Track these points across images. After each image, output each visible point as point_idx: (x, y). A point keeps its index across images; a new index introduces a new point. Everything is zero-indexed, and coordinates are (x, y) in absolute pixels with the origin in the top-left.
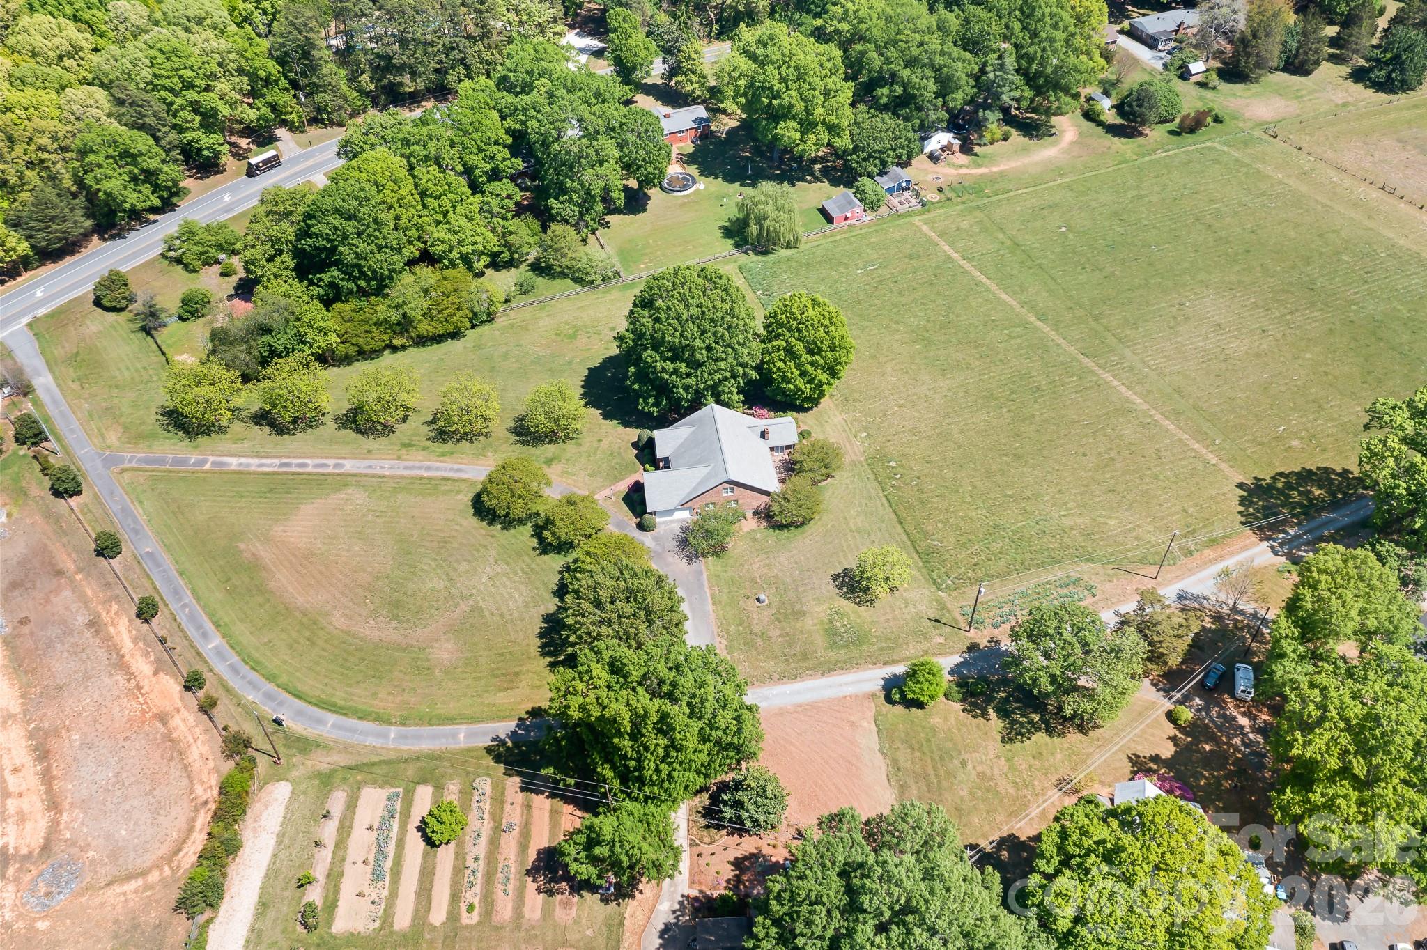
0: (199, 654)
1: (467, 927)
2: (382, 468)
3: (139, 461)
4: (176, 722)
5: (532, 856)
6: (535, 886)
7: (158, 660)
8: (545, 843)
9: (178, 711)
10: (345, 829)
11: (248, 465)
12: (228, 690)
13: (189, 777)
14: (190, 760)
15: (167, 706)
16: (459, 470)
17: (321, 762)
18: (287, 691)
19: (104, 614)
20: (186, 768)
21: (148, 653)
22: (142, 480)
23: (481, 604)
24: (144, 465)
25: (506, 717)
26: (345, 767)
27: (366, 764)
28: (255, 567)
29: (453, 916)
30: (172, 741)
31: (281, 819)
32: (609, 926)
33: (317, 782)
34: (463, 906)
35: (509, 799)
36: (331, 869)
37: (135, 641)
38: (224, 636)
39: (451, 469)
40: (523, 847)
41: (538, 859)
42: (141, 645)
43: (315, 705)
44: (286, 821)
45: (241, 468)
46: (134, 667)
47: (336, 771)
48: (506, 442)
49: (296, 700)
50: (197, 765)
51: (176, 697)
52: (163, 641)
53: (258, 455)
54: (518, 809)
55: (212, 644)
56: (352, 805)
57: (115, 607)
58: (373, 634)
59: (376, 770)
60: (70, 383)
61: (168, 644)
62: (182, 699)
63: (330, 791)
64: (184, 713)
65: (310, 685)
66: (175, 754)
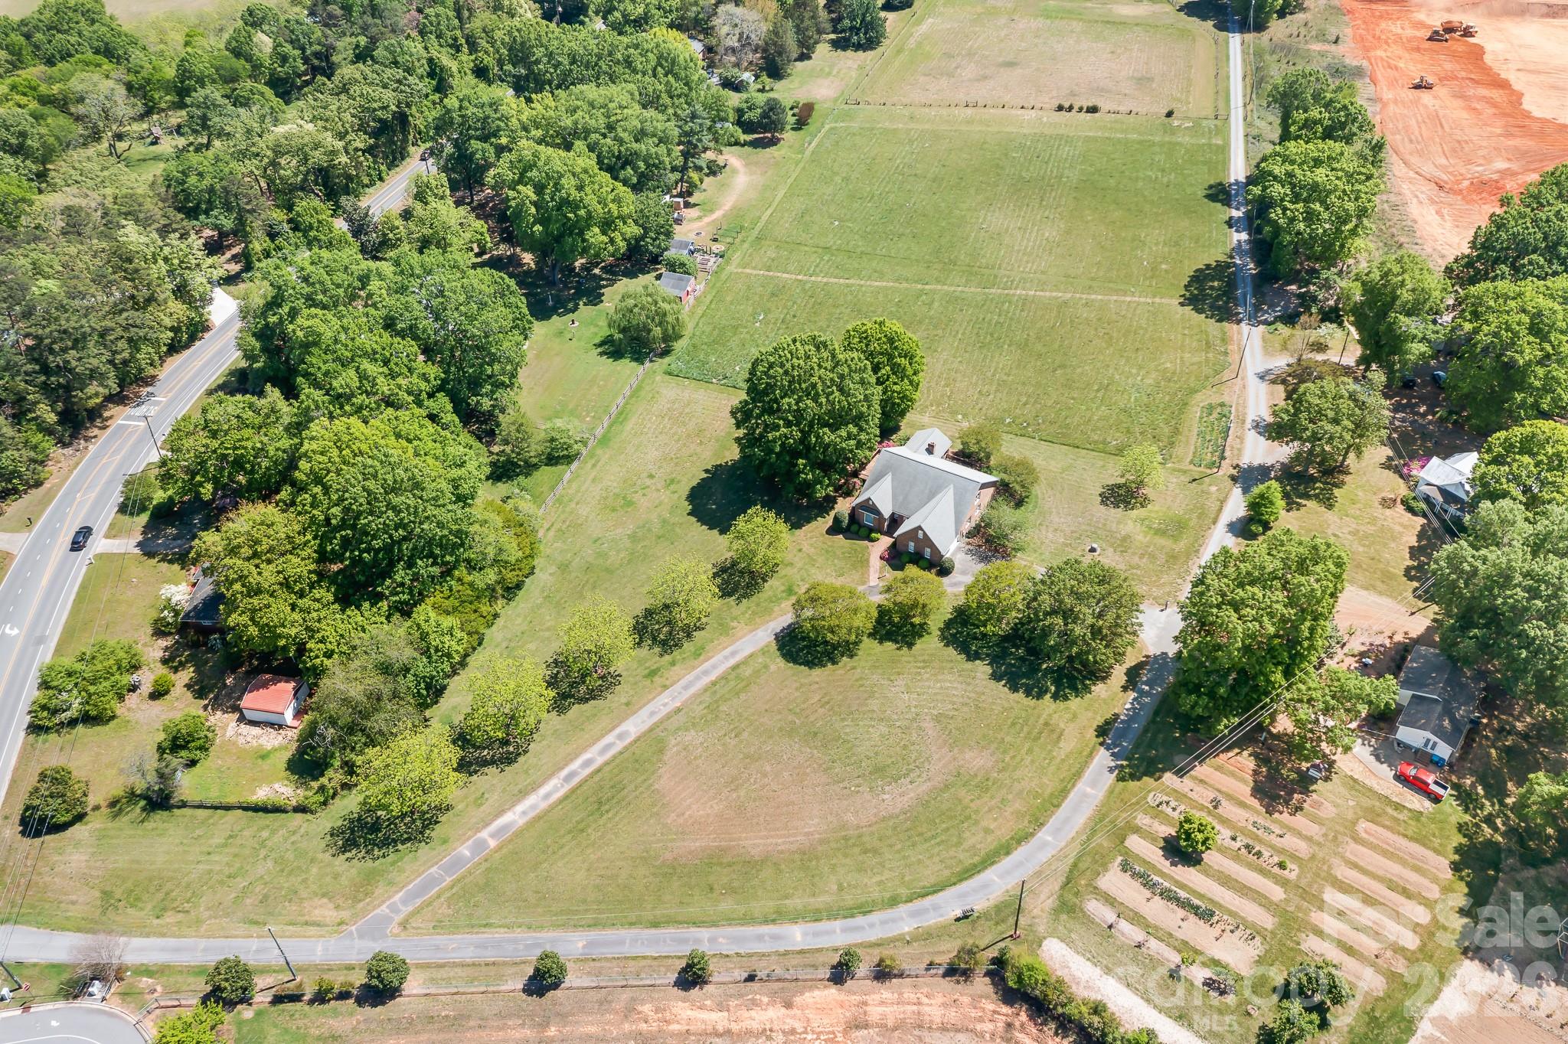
0: (801, 952)
1: (1299, 877)
2: (665, 705)
3: (404, 902)
4: (875, 1012)
5: (1255, 803)
6: (1285, 814)
7: (773, 994)
8: (1248, 790)
9: (865, 1003)
10: (1136, 919)
11: (533, 807)
12: (879, 945)
13: (958, 1031)
14: (938, 1020)
15: (842, 1015)
16: (733, 654)
17: (1040, 905)
18: (923, 896)
19: (643, 1026)
20: (944, 1029)
21: (753, 1000)
22: (444, 910)
23: (935, 712)
24: (419, 902)
25: (1091, 753)
26: (1063, 888)
27: (1071, 871)
28: (714, 859)
29: (1284, 883)
30: (895, 1029)
31: (1088, 963)
32: (1352, 788)
33: (1064, 917)
34: (1276, 870)
35: (1187, 790)
36: (1175, 948)
37: (721, 1007)
38: (794, 920)
39: (726, 658)
40: (1242, 805)
41: (1261, 800)
42: (733, 1003)
43: (961, 881)
44: (1094, 960)
45: (532, 814)
46: (755, 1026)
47: (1061, 896)
48: (730, 607)
49: (941, 894)
50: (952, 1016)
51: (842, 997)
52: (751, 978)
53: (524, 793)
54: (1199, 789)
55: (797, 935)
56: (1109, 900)
57: (647, 1008)
58: (904, 802)
59: (1082, 866)
60: (156, 921)
61: (760, 974)
62: (850, 992)
63: (1082, 910)
64: (871, 999)
65: (930, 874)
66: (916, 1032)
